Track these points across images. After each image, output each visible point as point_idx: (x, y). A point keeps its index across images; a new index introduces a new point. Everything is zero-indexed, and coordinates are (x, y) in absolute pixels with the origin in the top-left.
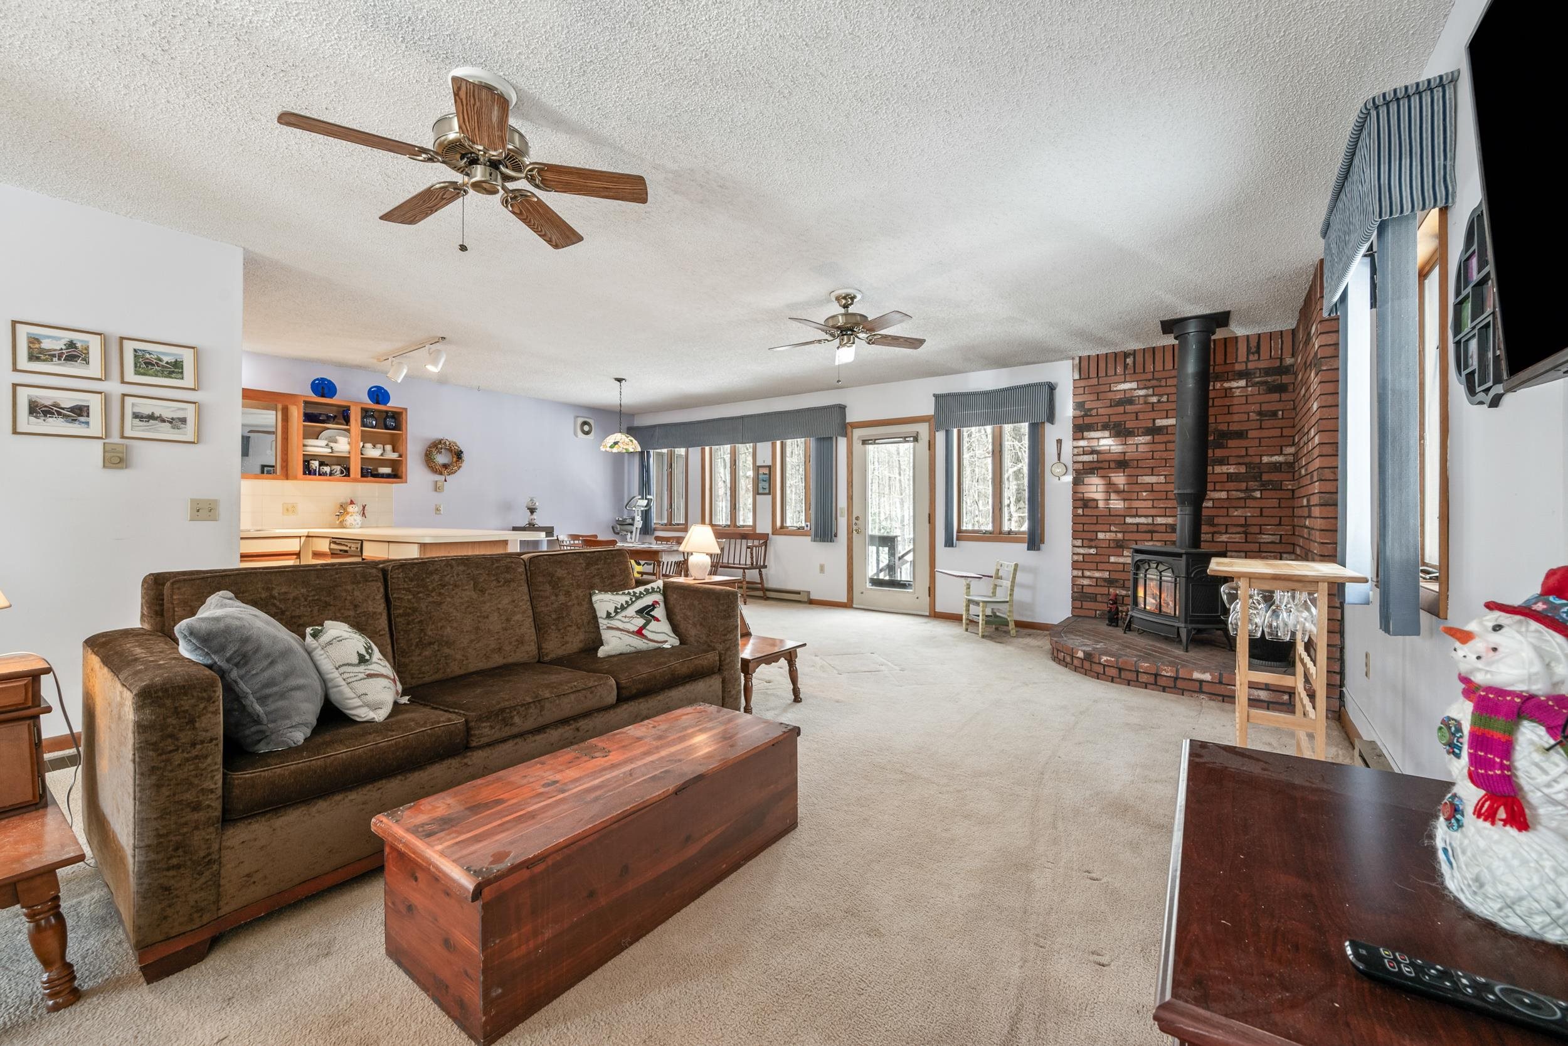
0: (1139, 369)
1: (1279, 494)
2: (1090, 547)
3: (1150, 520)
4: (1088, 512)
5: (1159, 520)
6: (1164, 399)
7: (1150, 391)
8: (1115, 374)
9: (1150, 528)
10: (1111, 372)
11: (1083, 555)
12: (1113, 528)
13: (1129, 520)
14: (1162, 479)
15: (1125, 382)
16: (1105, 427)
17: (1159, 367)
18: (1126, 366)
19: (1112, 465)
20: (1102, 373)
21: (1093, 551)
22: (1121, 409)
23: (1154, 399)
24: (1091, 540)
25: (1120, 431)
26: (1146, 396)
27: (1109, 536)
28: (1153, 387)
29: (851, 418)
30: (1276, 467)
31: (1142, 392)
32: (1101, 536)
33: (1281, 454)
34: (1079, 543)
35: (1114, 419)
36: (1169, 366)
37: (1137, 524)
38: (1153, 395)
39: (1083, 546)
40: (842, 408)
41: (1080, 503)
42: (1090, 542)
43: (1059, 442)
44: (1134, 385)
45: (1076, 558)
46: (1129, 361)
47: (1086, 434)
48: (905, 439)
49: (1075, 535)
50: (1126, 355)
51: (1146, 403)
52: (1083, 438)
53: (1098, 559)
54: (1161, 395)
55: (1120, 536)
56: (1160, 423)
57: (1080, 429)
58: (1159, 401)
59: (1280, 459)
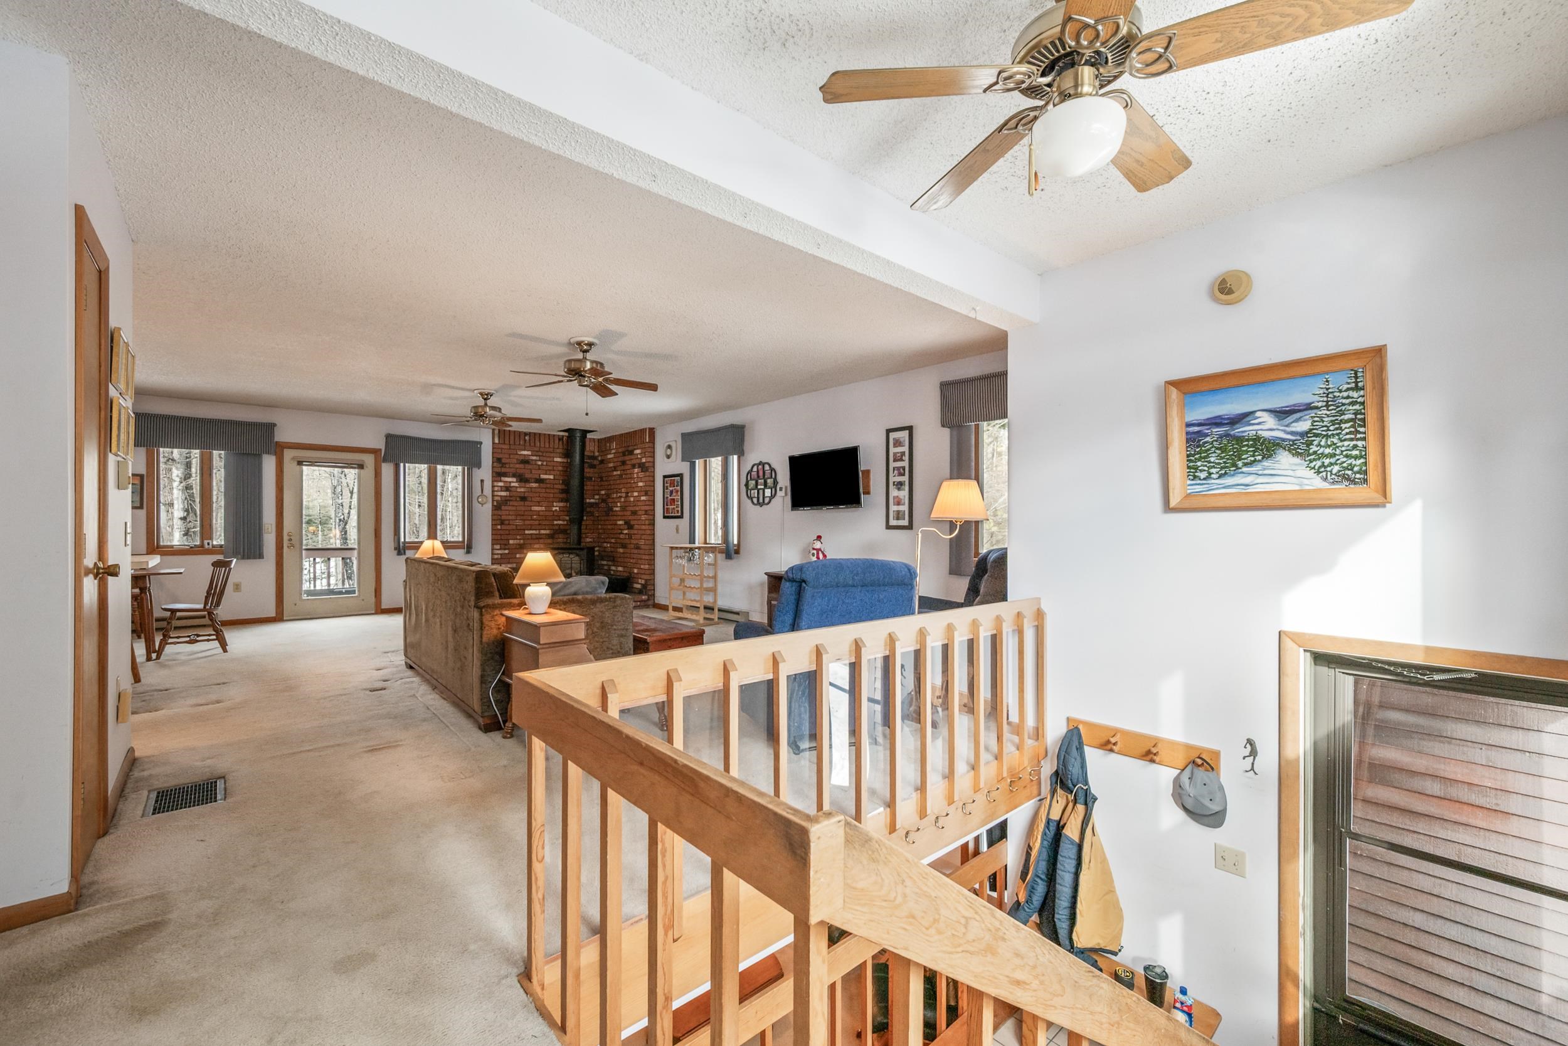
0: (532, 444)
1: (592, 518)
2: (505, 549)
3: (537, 532)
4: (504, 527)
5: (543, 532)
6: (545, 463)
7: (538, 458)
8: (520, 444)
9: (538, 536)
10: (517, 443)
11: (501, 554)
12: (518, 537)
13: (527, 532)
14: (543, 508)
15: (524, 450)
16: (514, 476)
17: (542, 445)
18: (525, 440)
19: (518, 499)
20: (512, 442)
21: (507, 551)
22: (522, 466)
23: (540, 463)
24: (506, 545)
25: (522, 479)
26: (536, 460)
27: (516, 542)
28: (539, 456)
29: (281, 436)
30: (592, 505)
31: (534, 458)
32: (511, 542)
33: (593, 499)
34: (498, 547)
35: (518, 471)
36: (547, 445)
37: (531, 534)
38: (540, 460)
39: (500, 549)
40: (271, 426)
41: (498, 522)
42: (505, 546)
43: (482, 481)
44: (529, 453)
45: (496, 557)
46: (527, 438)
47: (503, 479)
48: (350, 465)
49: (494, 542)
50: (526, 434)
51: (536, 464)
52: (501, 481)
53: (509, 556)
54: (543, 461)
55: (522, 541)
56: (543, 476)
57: (497, 475)
58: (542, 465)
59: (592, 501)
